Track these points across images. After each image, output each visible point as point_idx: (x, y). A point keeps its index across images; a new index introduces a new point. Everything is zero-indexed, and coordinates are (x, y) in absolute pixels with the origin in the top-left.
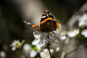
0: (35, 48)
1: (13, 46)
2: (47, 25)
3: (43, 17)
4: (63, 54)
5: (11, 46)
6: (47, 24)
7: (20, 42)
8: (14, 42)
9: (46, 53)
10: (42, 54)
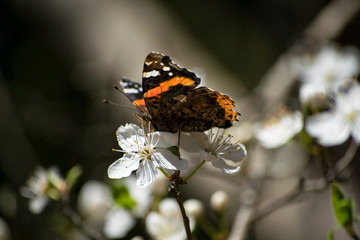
0: (124, 200)
1: (32, 193)
2: (176, 102)
3: (148, 75)
4: (243, 219)
5: (25, 193)
6: (175, 98)
7: (64, 174)
8: (38, 178)
9: (170, 218)
10: (154, 223)
